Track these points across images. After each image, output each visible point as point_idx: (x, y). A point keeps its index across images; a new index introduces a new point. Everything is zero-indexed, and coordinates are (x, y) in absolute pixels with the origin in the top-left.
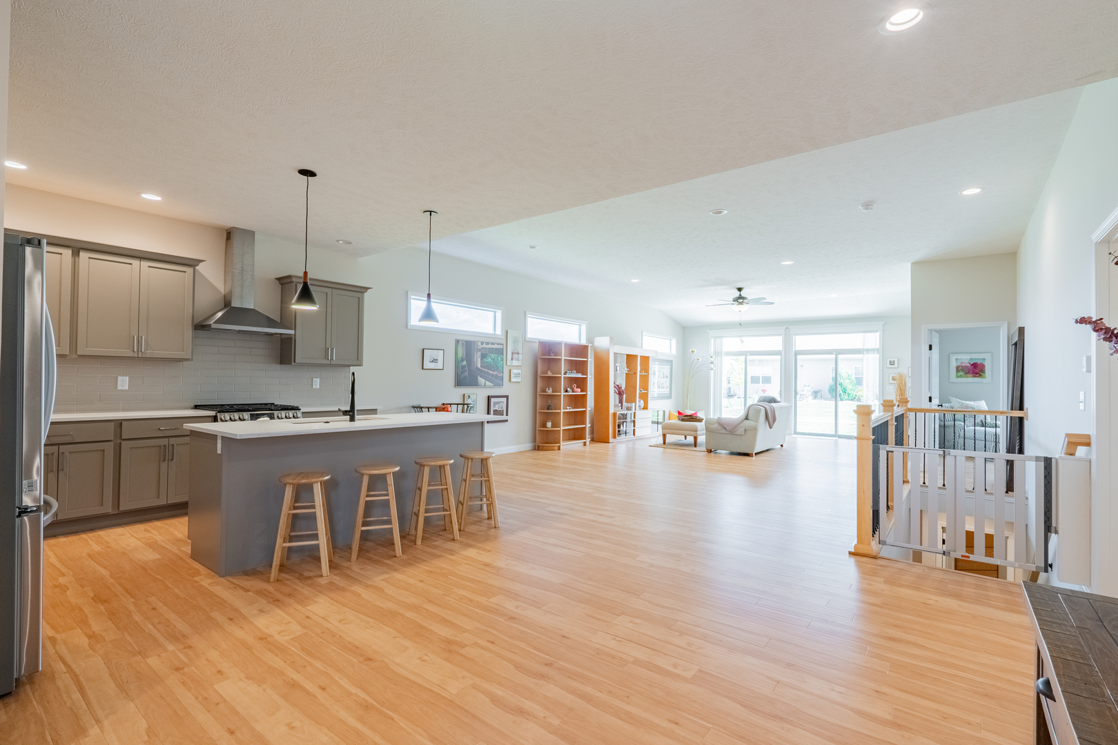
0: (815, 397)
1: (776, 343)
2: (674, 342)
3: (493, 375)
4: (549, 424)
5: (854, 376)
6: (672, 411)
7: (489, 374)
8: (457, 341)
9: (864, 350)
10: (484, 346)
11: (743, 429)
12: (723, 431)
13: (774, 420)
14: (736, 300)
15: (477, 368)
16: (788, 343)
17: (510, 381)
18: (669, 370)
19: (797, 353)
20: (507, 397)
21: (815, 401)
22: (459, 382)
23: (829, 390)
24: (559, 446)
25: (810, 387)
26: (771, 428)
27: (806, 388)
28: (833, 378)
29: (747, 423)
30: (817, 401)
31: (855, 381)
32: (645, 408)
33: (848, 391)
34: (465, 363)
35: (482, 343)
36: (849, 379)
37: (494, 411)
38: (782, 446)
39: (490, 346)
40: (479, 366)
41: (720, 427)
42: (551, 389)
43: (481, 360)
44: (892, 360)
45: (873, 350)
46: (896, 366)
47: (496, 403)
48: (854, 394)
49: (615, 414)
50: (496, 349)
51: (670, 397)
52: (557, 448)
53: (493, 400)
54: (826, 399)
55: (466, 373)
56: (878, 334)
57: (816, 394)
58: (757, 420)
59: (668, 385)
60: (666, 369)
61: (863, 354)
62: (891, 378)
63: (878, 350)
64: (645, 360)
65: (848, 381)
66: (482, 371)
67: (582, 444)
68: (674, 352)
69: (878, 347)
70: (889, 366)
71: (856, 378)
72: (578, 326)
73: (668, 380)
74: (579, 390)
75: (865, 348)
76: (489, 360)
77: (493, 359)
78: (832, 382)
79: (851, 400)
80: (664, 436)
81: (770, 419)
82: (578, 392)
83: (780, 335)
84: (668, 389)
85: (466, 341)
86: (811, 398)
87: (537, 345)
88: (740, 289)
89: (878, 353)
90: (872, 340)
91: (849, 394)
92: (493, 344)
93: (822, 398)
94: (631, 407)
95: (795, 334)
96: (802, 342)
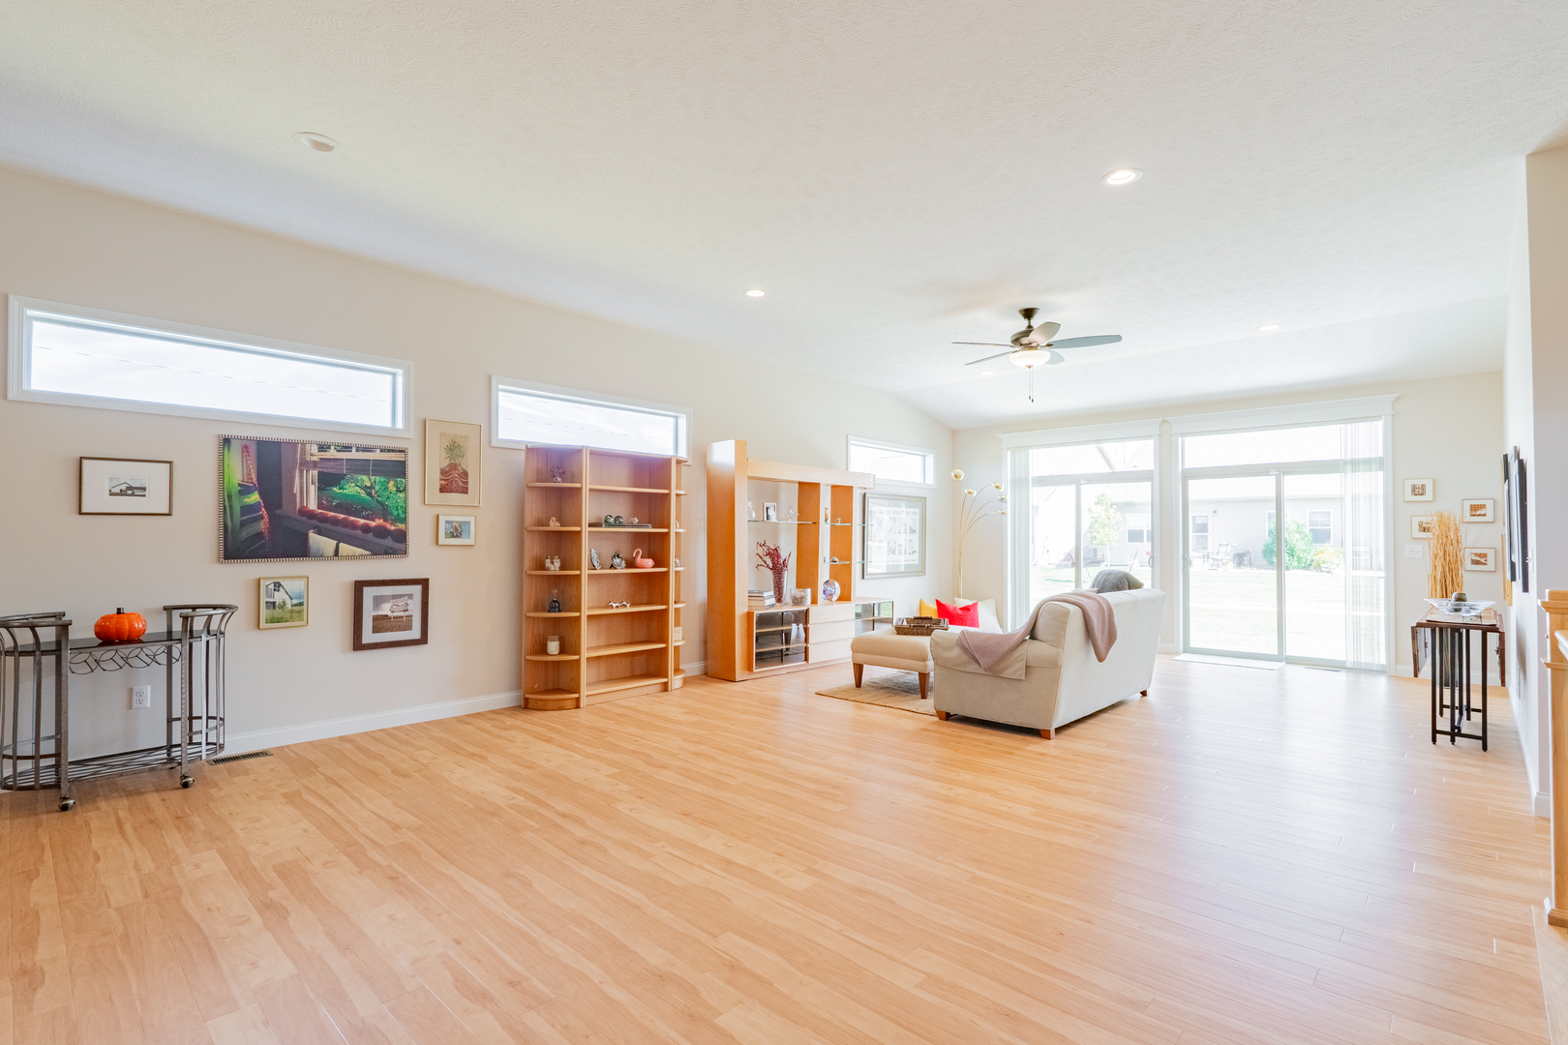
0: (1240, 564)
1: (1137, 453)
2: (930, 460)
3: (366, 529)
4: (553, 647)
5: (1308, 528)
6: (925, 601)
7: (354, 526)
8: (226, 441)
9: (1345, 462)
10: (332, 453)
11: (1022, 664)
12: (973, 667)
13: (1112, 638)
14: (1020, 340)
15: (305, 512)
16: (1167, 454)
17: (437, 543)
18: (917, 517)
19: (1189, 475)
20: (424, 583)
21: (1239, 570)
22: (236, 547)
23: (1264, 552)
24: (578, 699)
25: (1229, 547)
26: (1101, 659)
27: (1223, 549)
28: (1270, 532)
29: (1033, 649)
30: (1244, 571)
31: (1310, 536)
32: (845, 597)
33: (1298, 553)
34: (254, 498)
35: (323, 448)
36: (1300, 533)
37: (376, 619)
38: (1144, 693)
39: (354, 455)
40: (313, 505)
41: (965, 658)
42: (557, 563)
43: (320, 489)
44: (1418, 483)
45: (1367, 464)
46: (1429, 495)
47: (378, 601)
48: (1309, 558)
49: (749, 615)
50: (376, 463)
51: (922, 572)
52: (570, 704)
53: (369, 593)
54: (1260, 567)
55: (263, 526)
56: (1380, 424)
57: (1240, 559)
58: (1058, 641)
59: (917, 549)
60: (909, 516)
61: (1344, 471)
62: (1416, 527)
63: (1380, 463)
64: (842, 493)
65: (1298, 536)
66: (325, 519)
67: (659, 688)
68: (930, 480)
69: (1381, 455)
70: (1409, 496)
71: (1311, 530)
72: (672, 420)
73: (916, 537)
74: (650, 562)
75: (1349, 457)
76: (351, 489)
77: (365, 488)
78: (1267, 539)
79: (1304, 568)
80: (859, 669)
81: (1099, 636)
82: (647, 565)
83: (1149, 437)
84: (916, 556)
85: (261, 444)
86: (1231, 565)
87: (522, 457)
88: (1028, 313)
89: (1381, 468)
90: (1369, 437)
91: (1299, 558)
92: (366, 449)
93: (1251, 564)
94: (802, 598)
95: (1183, 435)
96: (1199, 449)
